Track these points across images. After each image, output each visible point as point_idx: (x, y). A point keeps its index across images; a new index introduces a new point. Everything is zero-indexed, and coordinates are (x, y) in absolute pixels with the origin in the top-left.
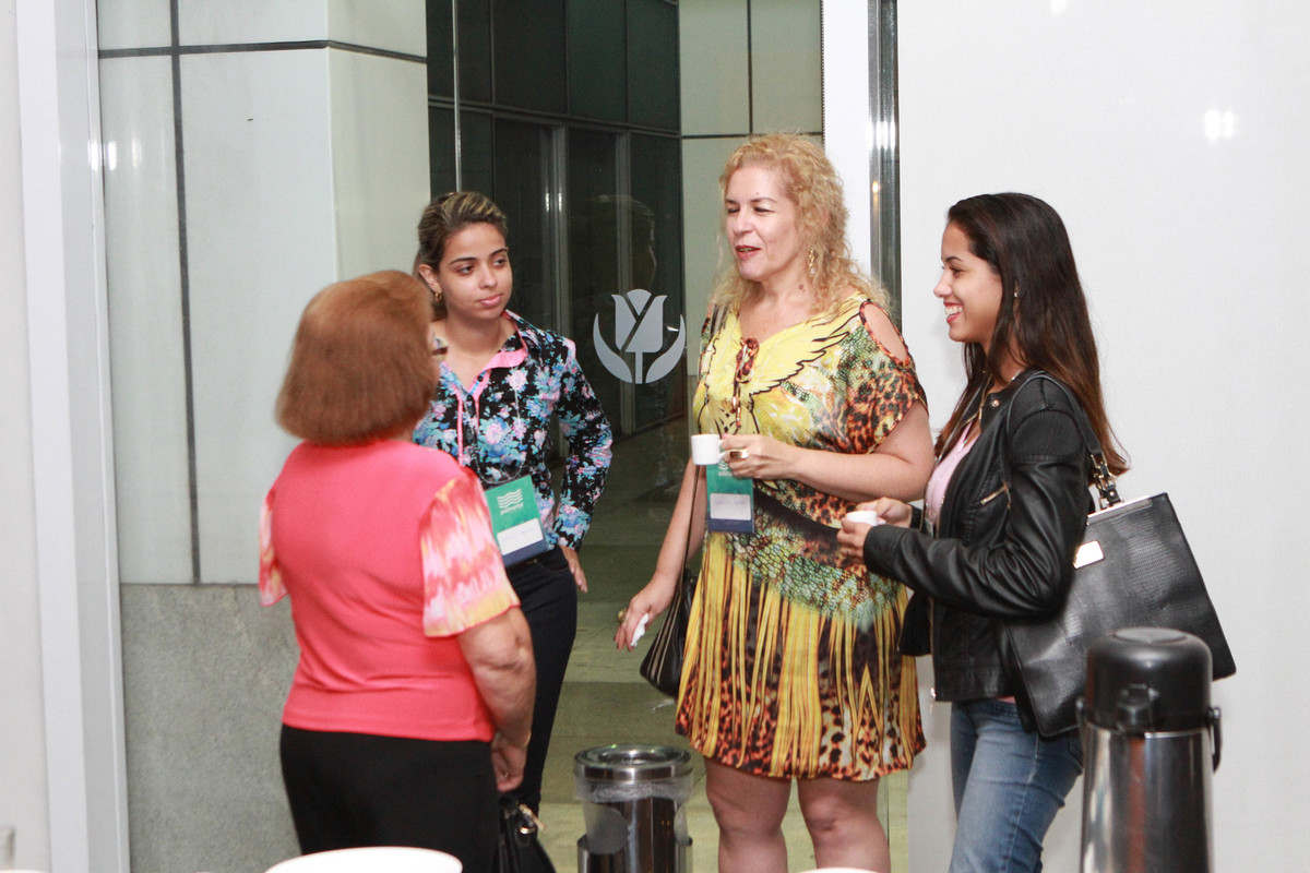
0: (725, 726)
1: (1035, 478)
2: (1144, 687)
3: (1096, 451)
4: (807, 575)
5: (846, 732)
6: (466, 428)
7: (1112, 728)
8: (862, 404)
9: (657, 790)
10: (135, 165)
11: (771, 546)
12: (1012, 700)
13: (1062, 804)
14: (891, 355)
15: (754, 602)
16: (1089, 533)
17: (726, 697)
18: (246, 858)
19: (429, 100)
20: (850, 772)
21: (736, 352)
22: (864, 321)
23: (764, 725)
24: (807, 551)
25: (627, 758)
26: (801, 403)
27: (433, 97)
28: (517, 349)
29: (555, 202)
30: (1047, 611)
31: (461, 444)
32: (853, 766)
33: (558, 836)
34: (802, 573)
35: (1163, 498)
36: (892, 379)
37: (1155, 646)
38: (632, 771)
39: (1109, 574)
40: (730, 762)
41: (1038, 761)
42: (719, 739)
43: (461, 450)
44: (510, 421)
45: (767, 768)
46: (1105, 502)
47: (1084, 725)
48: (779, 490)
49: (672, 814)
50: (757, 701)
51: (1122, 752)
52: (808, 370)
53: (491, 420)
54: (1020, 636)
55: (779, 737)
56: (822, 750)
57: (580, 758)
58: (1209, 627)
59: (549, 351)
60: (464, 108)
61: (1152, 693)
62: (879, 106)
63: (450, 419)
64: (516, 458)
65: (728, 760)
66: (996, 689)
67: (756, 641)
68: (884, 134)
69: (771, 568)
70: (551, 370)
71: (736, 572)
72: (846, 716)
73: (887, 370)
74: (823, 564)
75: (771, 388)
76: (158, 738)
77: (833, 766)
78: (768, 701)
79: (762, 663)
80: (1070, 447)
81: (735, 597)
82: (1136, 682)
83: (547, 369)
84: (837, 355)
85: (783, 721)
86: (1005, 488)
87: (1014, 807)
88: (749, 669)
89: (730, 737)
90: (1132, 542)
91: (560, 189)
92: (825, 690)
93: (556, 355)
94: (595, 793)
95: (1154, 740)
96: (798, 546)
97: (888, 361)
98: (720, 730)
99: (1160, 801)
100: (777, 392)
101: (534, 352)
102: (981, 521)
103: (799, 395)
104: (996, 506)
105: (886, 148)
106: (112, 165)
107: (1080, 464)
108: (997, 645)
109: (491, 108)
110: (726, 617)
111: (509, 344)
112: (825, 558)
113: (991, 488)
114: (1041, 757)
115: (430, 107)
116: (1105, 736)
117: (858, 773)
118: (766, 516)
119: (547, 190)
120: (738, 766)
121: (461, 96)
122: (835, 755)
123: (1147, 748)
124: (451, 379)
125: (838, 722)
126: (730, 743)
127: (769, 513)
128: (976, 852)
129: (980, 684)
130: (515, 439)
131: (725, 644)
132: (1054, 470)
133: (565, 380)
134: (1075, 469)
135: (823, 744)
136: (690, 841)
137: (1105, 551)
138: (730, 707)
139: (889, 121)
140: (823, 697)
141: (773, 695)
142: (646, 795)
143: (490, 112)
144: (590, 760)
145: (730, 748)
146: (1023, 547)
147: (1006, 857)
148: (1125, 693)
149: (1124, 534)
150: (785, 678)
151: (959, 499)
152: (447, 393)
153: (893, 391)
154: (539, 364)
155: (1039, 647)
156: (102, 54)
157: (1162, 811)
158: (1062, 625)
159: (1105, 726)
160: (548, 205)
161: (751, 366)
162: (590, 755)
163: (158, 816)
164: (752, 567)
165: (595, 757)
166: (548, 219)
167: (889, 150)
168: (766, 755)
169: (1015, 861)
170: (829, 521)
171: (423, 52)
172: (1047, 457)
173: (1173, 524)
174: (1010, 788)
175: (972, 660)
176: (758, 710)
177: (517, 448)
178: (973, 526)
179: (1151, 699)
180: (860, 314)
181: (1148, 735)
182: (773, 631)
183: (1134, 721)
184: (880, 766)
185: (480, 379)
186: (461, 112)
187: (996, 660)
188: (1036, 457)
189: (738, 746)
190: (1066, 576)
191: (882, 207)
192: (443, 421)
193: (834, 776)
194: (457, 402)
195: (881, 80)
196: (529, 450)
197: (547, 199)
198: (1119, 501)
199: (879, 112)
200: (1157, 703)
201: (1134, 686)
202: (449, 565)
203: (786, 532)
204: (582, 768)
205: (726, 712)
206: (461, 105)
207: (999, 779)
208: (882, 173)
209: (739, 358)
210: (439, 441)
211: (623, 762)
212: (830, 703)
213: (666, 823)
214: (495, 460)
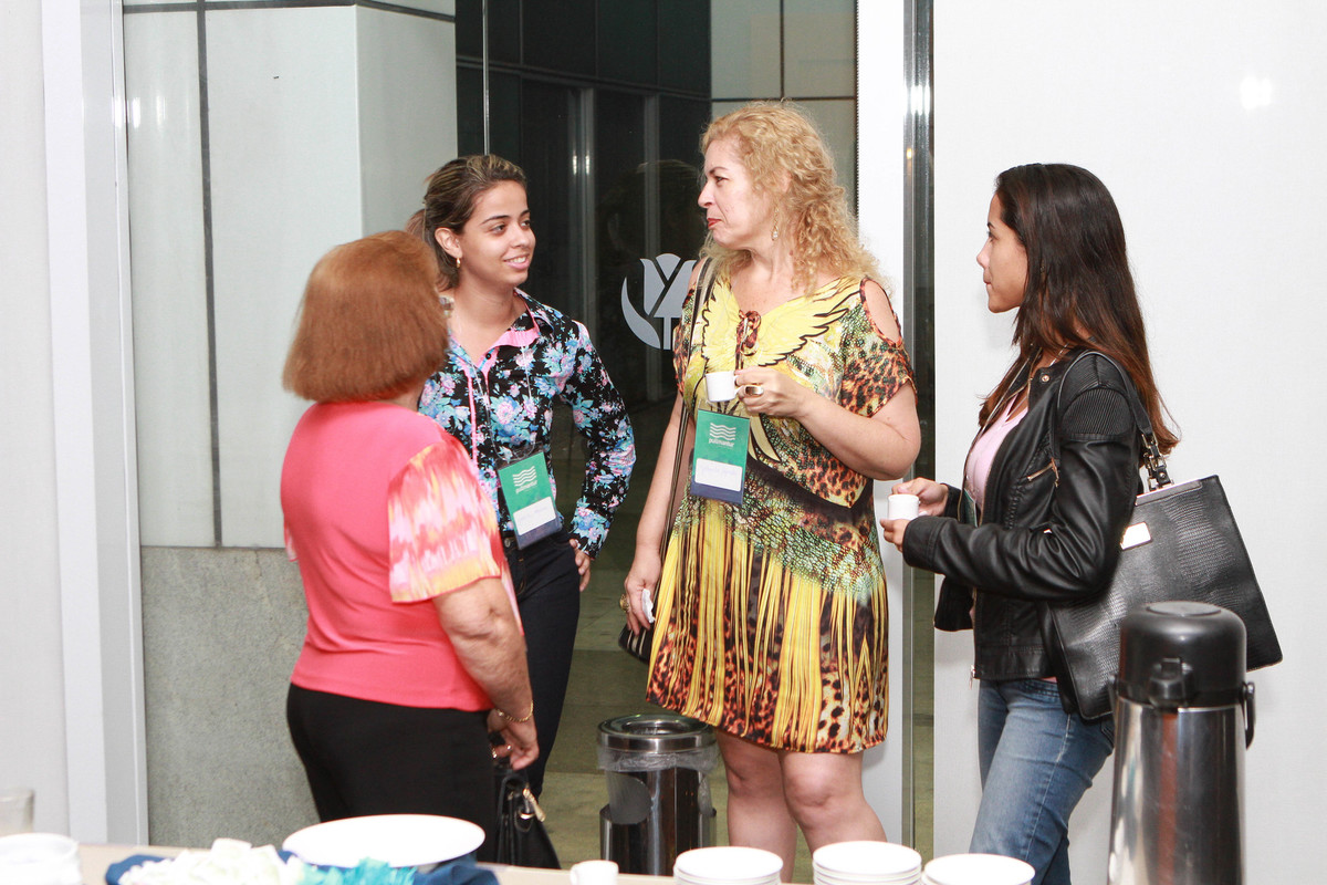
0: (731, 696)
1: (1084, 456)
2: (1178, 661)
3: (1148, 431)
4: (808, 547)
5: (845, 705)
6: (478, 405)
7: (1145, 702)
8: (849, 382)
9: (682, 760)
10: (159, 122)
11: (773, 517)
12: (1054, 680)
13: (1089, 785)
14: (884, 337)
15: (756, 573)
16: (1138, 514)
17: (731, 667)
18: (266, 824)
19: (458, 60)
20: (846, 747)
21: (736, 325)
22: (863, 299)
23: (766, 695)
24: (806, 523)
25: (651, 728)
26: (807, 378)
27: (461, 57)
28: (527, 329)
29: (583, 164)
30: (1092, 593)
31: (474, 422)
32: (849, 739)
33: (581, 806)
34: (803, 545)
35: (1214, 480)
36: (882, 362)
37: (1189, 620)
38: (656, 741)
39: (1156, 556)
40: (735, 731)
41: (1068, 740)
42: (725, 708)
43: (474, 429)
44: (520, 399)
45: (769, 738)
46: (1154, 483)
47: (1116, 698)
48: (781, 462)
49: (696, 784)
50: (759, 671)
51: (1154, 727)
52: (811, 345)
53: (501, 398)
54: (1064, 618)
55: (779, 708)
56: (821, 725)
57: (604, 728)
58: (1256, 612)
59: (559, 326)
60: (492, 69)
61: (1185, 667)
62: (914, 70)
63: (460, 394)
64: (526, 438)
65: (733, 729)
66: (1038, 670)
67: (757, 613)
68: (918, 99)
69: (773, 538)
70: (564, 346)
71: (736, 543)
72: (846, 691)
73: (878, 351)
74: (822, 537)
75: (777, 361)
76: (178, 703)
77: (832, 741)
78: (770, 671)
79: (763, 633)
80: (1120, 428)
81: (736, 568)
82: (1168, 657)
83: (559, 345)
84: (837, 331)
85: (784, 692)
86: (1053, 465)
87: (1041, 786)
88: (751, 639)
89: (735, 707)
90: (1181, 524)
91: (588, 152)
92: (826, 664)
93: (567, 330)
94: (618, 762)
95: (1186, 714)
96: (799, 517)
97: (880, 342)
98: (726, 699)
99: (1191, 776)
100: (783, 365)
101: (545, 330)
102: (1027, 497)
103: (804, 370)
104: (1042, 484)
105: (920, 114)
106: (136, 122)
107: (1131, 444)
108: (1040, 626)
109: (520, 69)
110: (728, 587)
111: (519, 323)
112: (823, 531)
113: (1039, 464)
114: (1071, 737)
115: (458, 67)
116: (1137, 710)
117: (852, 747)
118: (767, 488)
119: (574, 152)
120: (743, 735)
121: (490, 57)
122: (834, 729)
123: (1179, 722)
124: (460, 354)
125: (838, 697)
126: (735, 712)
127: (770, 485)
128: (999, 829)
129: (1022, 665)
130: (526, 419)
131: (727, 614)
132: (1104, 449)
133: (581, 358)
134: (1126, 449)
135: (822, 719)
136: (714, 812)
137: (1152, 533)
138: (735, 677)
139: (924, 85)
140: (824, 671)
141: (775, 665)
142: (670, 766)
143: (516, 72)
144: (614, 729)
145: (736, 718)
146: (1067, 527)
147: (1029, 836)
148: (1159, 667)
149: (1172, 516)
150: (786, 649)
151: (1005, 473)
152: (455, 368)
153: (881, 374)
154: (550, 341)
155: (1082, 629)
156: (126, 10)
157: (1195, 788)
158: (1107, 607)
159: (1138, 701)
160: (575, 168)
161: (755, 339)
162: (613, 725)
163: (177, 781)
164: (754, 537)
165: (619, 727)
166: (575, 182)
167: (923, 115)
168: (767, 726)
169: (1038, 841)
170: (826, 495)
171: (452, 11)
172: (1099, 436)
173: (1223, 507)
174: (1037, 766)
175: (1014, 639)
176: (760, 680)
177: (528, 428)
178: (1018, 501)
179: (1184, 673)
180: (860, 291)
181: (1181, 710)
182: (775, 601)
183: (1166, 696)
184: (867, 738)
185: (488, 356)
186: (490, 72)
187: (1038, 639)
188: (1087, 436)
189: (743, 716)
190: (1112, 556)
191: (916, 173)
192: (454, 397)
193: (832, 751)
194: (466, 378)
195: (917, 44)
196: (539, 431)
197: (575, 162)
198: (1169, 482)
199: (913, 76)
200: (1190, 676)
201: (1167, 660)
202: (418, 532)
203: (786, 503)
204: (606, 737)
205: (731, 681)
206: (490, 65)
207: (1028, 757)
208: (916, 138)
209: (740, 331)
210: (452, 417)
211: (647, 732)
212: (831, 677)
213: (689, 794)
214: (504, 440)
